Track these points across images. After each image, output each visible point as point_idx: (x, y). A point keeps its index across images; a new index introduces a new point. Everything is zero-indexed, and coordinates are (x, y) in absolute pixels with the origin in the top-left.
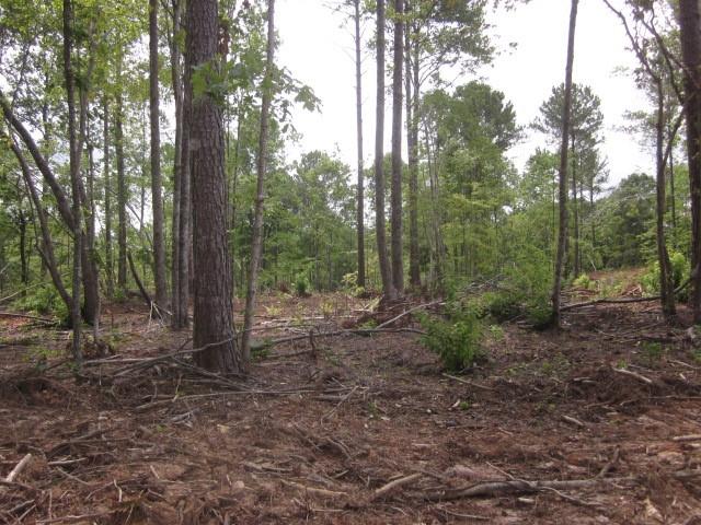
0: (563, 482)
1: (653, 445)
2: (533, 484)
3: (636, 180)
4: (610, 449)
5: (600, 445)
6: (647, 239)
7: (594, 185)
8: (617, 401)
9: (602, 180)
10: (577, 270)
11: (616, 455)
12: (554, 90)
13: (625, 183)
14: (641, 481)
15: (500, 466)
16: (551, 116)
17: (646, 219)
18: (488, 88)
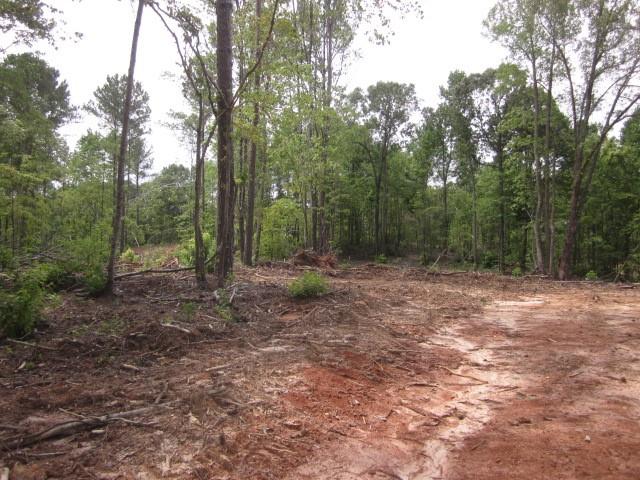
0: (128, 412)
1: (192, 377)
2: (103, 418)
3: (174, 171)
4: (162, 384)
5: (154, 382)
6: (182, 220)
7: (140, 170)
8: (165, 348)
9: (147, 167)
10: (122, 245)
11: (166, 386)
12: (108, 79)
13: (166, 171)
14: (185, 401)
15: (71, 410)
16: (104, 101)
17: (182, 203)
18: (43, 63)
